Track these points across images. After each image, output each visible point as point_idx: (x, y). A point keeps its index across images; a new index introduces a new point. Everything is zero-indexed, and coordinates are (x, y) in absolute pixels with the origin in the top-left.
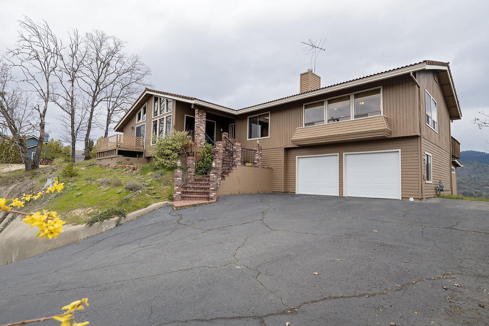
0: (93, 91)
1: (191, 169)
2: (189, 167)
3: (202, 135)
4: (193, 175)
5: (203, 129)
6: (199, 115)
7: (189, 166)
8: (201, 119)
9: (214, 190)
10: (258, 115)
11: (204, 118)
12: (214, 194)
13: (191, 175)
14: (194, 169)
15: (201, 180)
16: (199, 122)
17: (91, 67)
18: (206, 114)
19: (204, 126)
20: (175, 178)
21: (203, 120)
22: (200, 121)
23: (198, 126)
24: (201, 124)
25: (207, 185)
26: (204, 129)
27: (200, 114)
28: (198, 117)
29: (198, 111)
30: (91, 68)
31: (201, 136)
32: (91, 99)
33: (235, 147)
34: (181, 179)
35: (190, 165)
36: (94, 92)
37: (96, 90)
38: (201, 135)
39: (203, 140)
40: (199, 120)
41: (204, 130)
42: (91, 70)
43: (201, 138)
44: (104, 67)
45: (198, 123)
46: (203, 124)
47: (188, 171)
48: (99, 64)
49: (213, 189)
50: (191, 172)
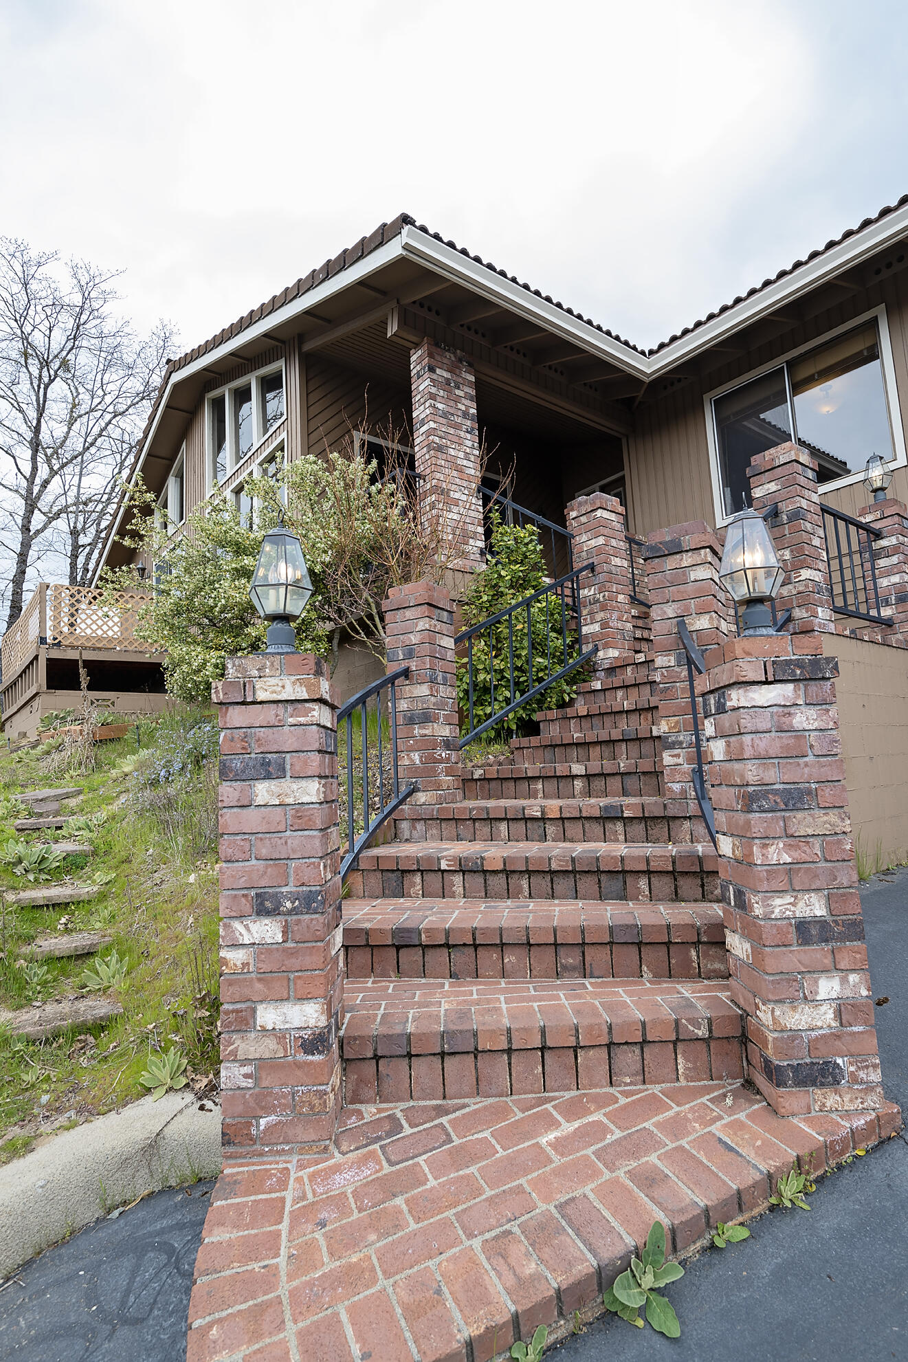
0: (25, 477)
1: (423, 690)
2: (406, 673)
3: (464, 498)
4: (448, 745)
5: (465, 463)
6: (434, 377)
7: (404, 665)
8: (452, 403)
9: (821, 923)
10: (780, 362)
11: (468, 402)
12: (828, 987)
13: (428, 744)
14: (449, 693)
15: (516, 780)
16: (441, 420)
17: (14, 394)
18: (472, 379)
19: (469, 443)
20: (229, 791)
21: (463, 408)
22: (445, 415)
23: (437, 440)
24: (452, 431)
25: (597, 829)
26: (471, 465)
27: (438, 371)
28: (433, 390)
29: (431, 355)
30: (13, 397)
31: (456, 502)
32: (20, 505)
33: (773, 487)
34: (311, 791)
35: (410, 654)
36: (27, 480)
37: (35, 469)
38: (457, 496)
39: (471, 528)
40: (440, 406)
41: (472, 472)
42: (15, 404)
43: (456, 517)
44: (50, 376)
45: (432, 425)
46: (462, 434)
47: (403, 705)
48: (36, 373)
49: (815, 907)
50: (426, 718)
